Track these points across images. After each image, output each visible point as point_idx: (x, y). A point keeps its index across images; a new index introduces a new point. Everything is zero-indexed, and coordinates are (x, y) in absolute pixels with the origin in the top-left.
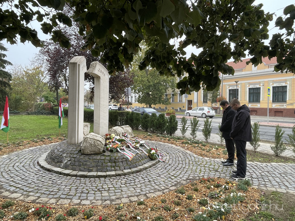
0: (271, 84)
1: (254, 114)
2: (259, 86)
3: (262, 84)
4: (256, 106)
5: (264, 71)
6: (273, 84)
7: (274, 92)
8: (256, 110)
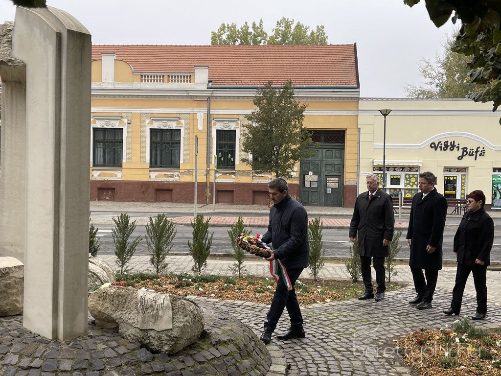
0: (147, 121)
1: (107, 198)
2: (120, 124)
3: (125, 121)
4: (112, 175)
5: (130, 87)
6: (151, 123)
7: (154, 143)
8: (113, 187)
